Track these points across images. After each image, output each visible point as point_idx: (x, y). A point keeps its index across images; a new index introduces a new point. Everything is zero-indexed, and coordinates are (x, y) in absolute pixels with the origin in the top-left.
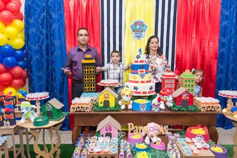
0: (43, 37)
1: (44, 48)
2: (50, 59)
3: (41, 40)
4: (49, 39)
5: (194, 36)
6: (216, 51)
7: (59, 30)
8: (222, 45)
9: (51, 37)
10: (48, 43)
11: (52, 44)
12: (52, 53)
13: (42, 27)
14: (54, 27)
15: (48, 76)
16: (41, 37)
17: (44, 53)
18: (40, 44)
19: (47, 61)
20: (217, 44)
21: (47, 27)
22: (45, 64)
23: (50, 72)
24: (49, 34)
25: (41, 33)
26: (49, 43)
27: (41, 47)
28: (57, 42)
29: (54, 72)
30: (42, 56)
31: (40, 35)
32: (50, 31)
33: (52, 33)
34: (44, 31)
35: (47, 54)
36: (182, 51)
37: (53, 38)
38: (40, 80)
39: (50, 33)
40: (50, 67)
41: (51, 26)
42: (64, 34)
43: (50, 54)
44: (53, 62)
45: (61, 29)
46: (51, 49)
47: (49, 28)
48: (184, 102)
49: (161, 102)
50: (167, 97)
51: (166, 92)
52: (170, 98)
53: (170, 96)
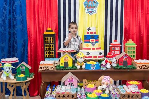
0: (7, 13)
1: (7, 22)
2: (12, 31)
3: (4, 15)
4: (12, 14)
5: (140, 11)
7: (21, 6)
9: (13, 13)
10: (10, 18)
11: (15, 19)
12: (14, 27)
13: (5, 4)
14: (16, 3)
15: (10, 47)
16: (5, 12)
17: (7, 27)
18: (3, 18)
19: (10, 33)
21: (10, 3)
22: (7, 36)
23: (12, 43)
24: (11, 9)
25: (5, 9)
26: (12, 17)
27: (4, 21)
28: (18, 17)
29: (16, 43)
30: (5, 29)
31: (4, 11)
32: (13, 7)
33: (14, 8)
34: (7, 7)
35: (10, 27)
37: (15, 14)
38: (3, 50)
39: (13, 9)
40: (12, 39)
41: (14, 3)
42: (26, 10)
43: (12, 27)
44: (14, 34)
45: (23, 5)
46: (14, 23)
47: (12, 5)
48: (125, 63)
49: (108, 63)
50: (111, 59)
51: (111, 56)
52: (114, 60)
53: (114, 58)
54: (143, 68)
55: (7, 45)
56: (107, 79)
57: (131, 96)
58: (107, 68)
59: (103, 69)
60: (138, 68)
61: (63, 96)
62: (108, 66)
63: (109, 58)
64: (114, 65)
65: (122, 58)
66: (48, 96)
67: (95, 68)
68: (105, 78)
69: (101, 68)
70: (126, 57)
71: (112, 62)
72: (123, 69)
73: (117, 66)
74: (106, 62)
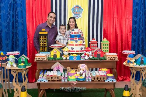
0: (11, 17)
1: (11, 24)
2: (15, 32)
3: (9, 19)
4: (15, 17)
7: (22, 12)
8: (135, 22)
9: (16, 16)
10: (13, 21)
11: (17, 21)
12: (17, 28)
13: (10, 10)
14: (18, 9)
15: (13, 44)
17: (11, 28)
18: (8, 21)
19: (13, 33)
21: (13, 9)
22: (11, 35)
23: (15, 41)
24: (14, 14)
25: (9, 14)
26: (15, 20)
27: (8, 23)
28: (20, 20)
29: (18, 41)
30: (9, 30)
31: (8, 15)
32: (15, 12)
33: (17, 13)
34: (11, 12)
35: (13, 28)
37: (18, 17)
38: (8, 47)
39: (15, 14)
40: (15, 38)
41: (16, 9)
42: (26, 15)
43: (15, 28)
44: (17, 34)
45: (23, 11)
46: (16, 25)
47: (15, 10)
48: (99, 55)
49: (86, 55)
50: (89, 52)
51: (88, 50)
52: (90, 53)
53: (90, 52)
54: (111, 59)
55: (11, 42)
56: (83, 66)
57: (99, 78)
58: (85, 59)
59: (82, 59)
60: (108, 59)
61: (52, 78)
62: (87, 58)
63: (87, 52)
64: (91, 57)
65: (96, 52)
66: (40, 78)
67: (76, 59)
68: (82, 66)
69: (81, 59)
70: (99, 51)
71: (89, 55)
72: (97, 60)
73: (93, 57)
74: (85, 54)
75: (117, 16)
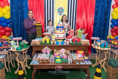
3: (18, 15)
6: (93, 21)
8: (96, 19)
10: (21, 17)
11: (23, 17)
12: (23, 21)
13: (18, 9)
14: (23, 9)
16: (18, 13)
17: (20, 21)
19: (21, 24)
20: (93, 18)
22: (20, 26)
23: (22, 29)
24: (21, 12)
25: (18, 12)
26: (22, 16)
27: (18, 18)
29: (24, 29)
30: (18, 22)
31: (17, 13)
33: (23, 12)
36: (79, 21)
37: (23, 14)
38: (18, 33)
40: (22, 27)
43: (22, 21)
45: (27, 10)
46: (23, 19)
47: (21, 10)
55: (20, 30)
75: (85, 14)
